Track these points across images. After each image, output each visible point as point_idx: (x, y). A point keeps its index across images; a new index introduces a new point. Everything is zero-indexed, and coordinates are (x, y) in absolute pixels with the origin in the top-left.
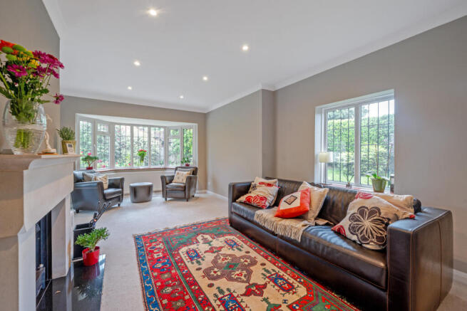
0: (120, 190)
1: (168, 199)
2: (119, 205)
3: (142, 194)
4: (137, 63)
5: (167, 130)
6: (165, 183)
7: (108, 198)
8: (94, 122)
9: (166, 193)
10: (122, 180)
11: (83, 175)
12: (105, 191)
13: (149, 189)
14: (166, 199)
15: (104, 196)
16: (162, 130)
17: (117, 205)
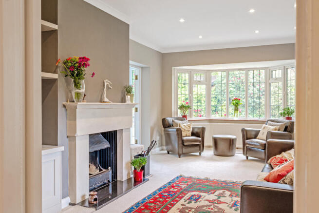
0: (200, 139)
1: (250, 158)
2: (200, 154)
3: (222, 146)
4: (182, 20)
5: (269, 72)
6: (245, 138)
7: (185, 144)
8: (190, 72)
9: (247, 150)
10: (203, 129)
11: (173, 121)
12: (185, 138)
13: (231, 143)
14: (247, 157)
15: (183, 141)
16: (263, 71)
17: (198, 154)
